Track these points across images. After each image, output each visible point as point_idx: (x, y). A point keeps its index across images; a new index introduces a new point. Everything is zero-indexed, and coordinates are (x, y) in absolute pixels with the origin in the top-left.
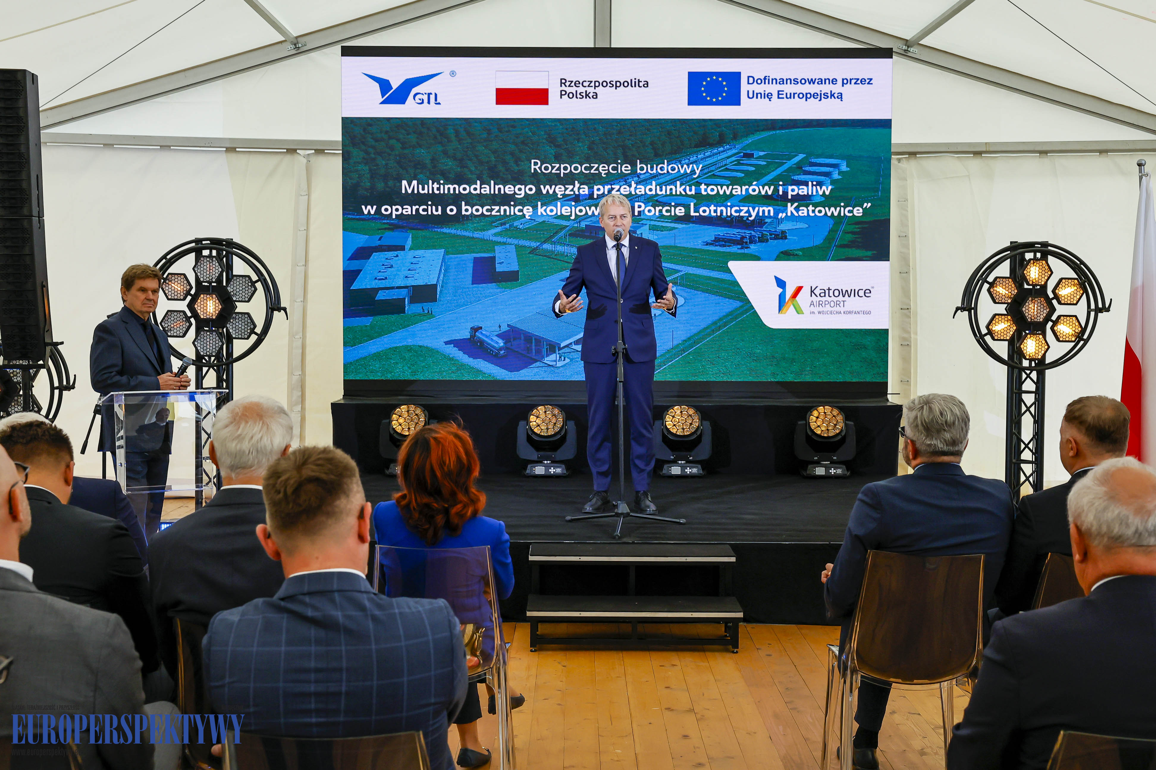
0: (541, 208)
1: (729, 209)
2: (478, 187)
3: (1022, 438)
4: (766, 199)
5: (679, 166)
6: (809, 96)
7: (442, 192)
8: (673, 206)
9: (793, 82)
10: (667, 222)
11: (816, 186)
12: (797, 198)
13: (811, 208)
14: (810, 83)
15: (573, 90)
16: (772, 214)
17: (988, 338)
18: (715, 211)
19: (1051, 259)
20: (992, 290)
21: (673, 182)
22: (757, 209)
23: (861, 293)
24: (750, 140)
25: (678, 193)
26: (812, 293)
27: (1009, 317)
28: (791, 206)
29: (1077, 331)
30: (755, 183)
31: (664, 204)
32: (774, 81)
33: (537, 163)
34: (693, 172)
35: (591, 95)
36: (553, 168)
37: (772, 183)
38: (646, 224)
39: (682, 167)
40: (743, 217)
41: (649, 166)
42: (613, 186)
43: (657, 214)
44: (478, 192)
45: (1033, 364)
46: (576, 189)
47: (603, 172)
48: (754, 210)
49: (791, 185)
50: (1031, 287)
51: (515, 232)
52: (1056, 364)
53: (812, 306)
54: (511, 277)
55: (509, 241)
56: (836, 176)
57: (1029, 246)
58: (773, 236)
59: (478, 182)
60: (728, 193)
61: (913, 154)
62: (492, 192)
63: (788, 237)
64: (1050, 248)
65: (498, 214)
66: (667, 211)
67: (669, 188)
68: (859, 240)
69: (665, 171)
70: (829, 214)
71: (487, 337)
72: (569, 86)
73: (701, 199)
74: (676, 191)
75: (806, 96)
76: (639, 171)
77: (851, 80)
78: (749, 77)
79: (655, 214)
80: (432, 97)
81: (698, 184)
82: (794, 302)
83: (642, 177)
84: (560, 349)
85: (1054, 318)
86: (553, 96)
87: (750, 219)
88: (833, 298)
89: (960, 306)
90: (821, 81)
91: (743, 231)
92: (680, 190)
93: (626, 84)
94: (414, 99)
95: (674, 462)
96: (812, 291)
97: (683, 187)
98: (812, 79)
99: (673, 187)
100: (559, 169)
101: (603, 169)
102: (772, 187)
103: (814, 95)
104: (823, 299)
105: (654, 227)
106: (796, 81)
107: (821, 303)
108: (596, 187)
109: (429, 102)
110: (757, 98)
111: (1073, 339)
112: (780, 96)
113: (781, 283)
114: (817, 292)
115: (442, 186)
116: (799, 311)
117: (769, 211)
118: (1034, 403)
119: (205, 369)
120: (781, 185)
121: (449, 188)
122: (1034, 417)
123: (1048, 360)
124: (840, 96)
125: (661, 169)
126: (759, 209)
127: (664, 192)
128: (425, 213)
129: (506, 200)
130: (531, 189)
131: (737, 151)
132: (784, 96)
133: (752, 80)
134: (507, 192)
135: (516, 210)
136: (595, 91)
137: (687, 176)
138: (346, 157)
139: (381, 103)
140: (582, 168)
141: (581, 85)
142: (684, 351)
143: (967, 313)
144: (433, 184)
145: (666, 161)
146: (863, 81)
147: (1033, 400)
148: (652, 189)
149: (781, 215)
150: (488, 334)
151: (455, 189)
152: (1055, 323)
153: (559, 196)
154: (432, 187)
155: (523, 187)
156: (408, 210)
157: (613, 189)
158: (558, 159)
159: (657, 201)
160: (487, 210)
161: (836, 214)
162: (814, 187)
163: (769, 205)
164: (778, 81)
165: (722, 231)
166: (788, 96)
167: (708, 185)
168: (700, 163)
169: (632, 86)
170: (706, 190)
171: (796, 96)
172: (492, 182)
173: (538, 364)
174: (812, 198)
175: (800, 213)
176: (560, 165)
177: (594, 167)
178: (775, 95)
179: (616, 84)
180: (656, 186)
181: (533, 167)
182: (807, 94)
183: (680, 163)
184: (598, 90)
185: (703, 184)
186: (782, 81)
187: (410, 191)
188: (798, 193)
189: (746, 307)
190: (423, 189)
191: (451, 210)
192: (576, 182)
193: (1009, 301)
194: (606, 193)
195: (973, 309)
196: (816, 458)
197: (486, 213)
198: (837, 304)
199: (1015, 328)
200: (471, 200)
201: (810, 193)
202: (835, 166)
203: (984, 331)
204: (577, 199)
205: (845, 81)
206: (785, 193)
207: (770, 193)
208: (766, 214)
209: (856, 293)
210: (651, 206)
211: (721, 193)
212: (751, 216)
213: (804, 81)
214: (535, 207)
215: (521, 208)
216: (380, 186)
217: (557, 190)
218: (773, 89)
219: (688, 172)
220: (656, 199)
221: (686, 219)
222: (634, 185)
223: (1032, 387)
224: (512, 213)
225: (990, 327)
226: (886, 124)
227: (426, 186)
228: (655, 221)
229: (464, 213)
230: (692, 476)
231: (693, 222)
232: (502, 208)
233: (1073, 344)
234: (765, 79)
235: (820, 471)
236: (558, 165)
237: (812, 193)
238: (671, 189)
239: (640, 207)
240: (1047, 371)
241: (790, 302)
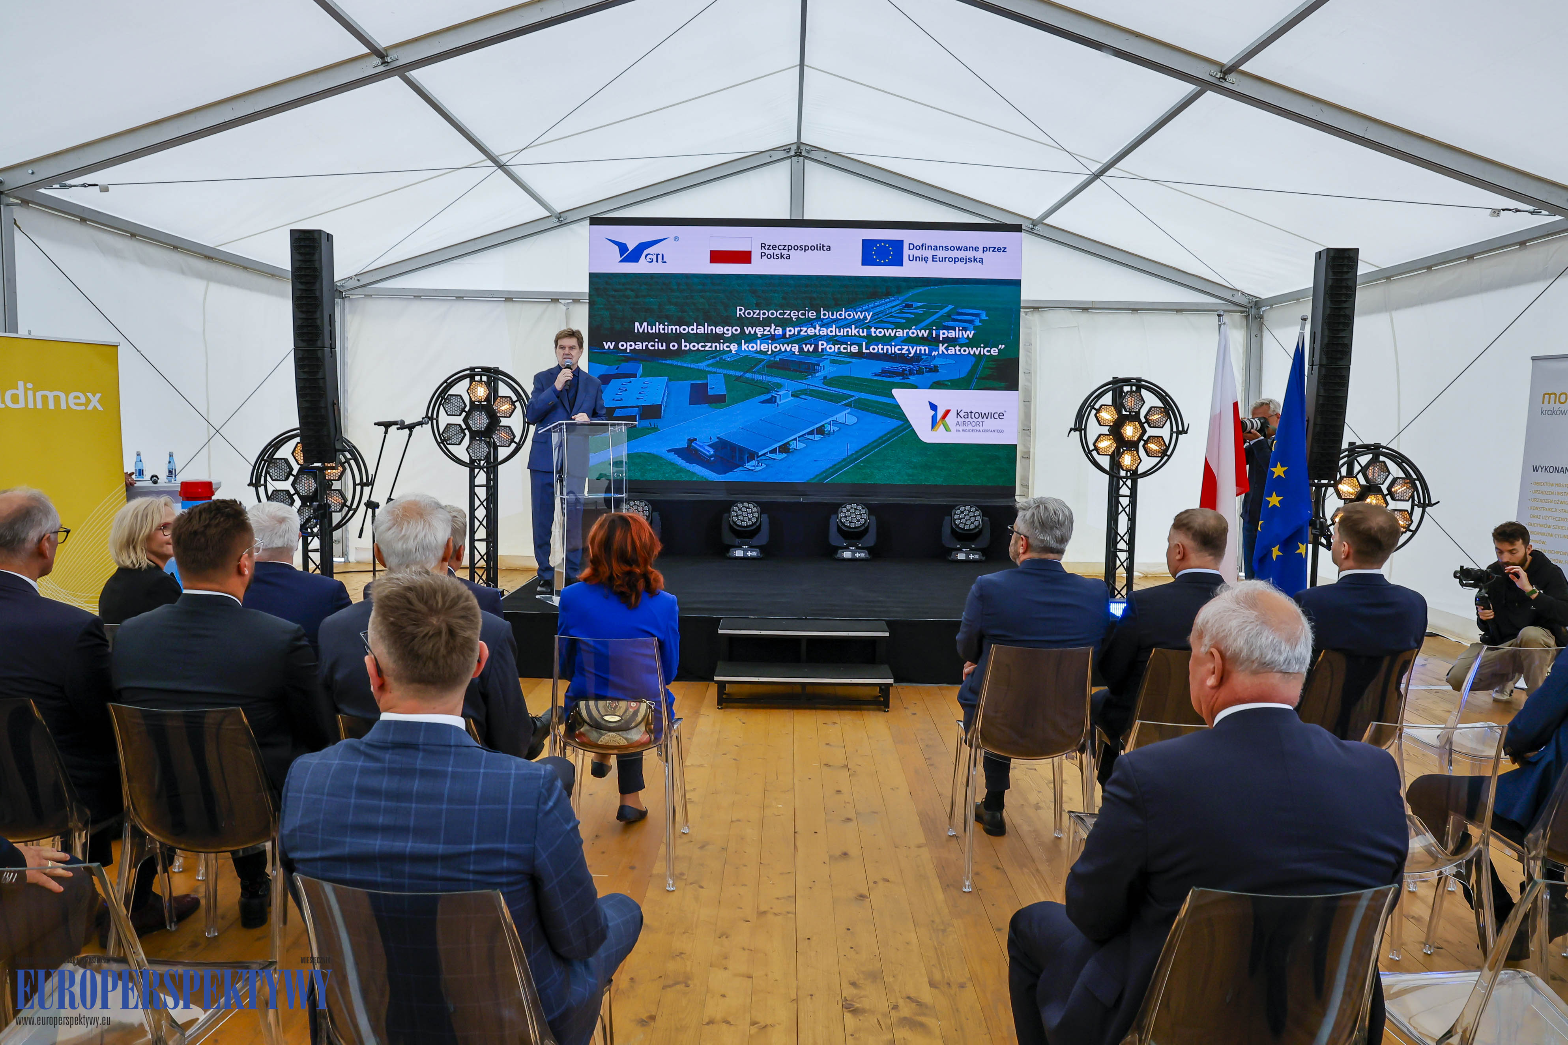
0: (745, 344)
1: (893, 347)
2: (695, 328)
3: (1119, 532)
4: (922, 341)
5: (854, 313)
6: (957, 260)
7: (666, 332)
8: (849, 345)
9: (944, 248)
10: (844, 357)
11: (962, 330)
12: (947, 340)
13: (958, 348)
14: (957, 250)
15: (771, 252)
16: (927, 352)
17: (1094, 453)
18: (882, 349)
19: (1143, 392)
20: (1098, 415)
21: (849, 326)
22: (915, 348)
23: (996, 416)
24: (910, 293)
25: (853, 334)
27: (1111, 437)
28: (943, 346)
29: (1162, 448)
30: (914, 328)
31: (842, 343)
32: (930, 247)
33: (742, 309)
34: (865, 318)
35: (785, 256)
36: (754, 313)
37: (928, 327)
39: (857, 314)
40: (904, 354)
41: (830, 312)
42: (802, 328)
43: (836, 351)
44: (695, 331)
45: (1129, 474)
46: (772, 330)
47: (794, 317)
48: (913, 349)
49: (942, 330)
50: (1128, 413)
51: (723, 364)
52: (1145, 474)
54: (720, 400)
55: (719, 371)
56: (977, 323)
57: (1127, 381)
58: (928, 370)
59: (695, 324)
60: (893, 335)
61: (1036, 309)
62: (706, 332)
63: (940, 370)
64: (1143, 383)
65: (711, 349)
66: (844, 348)
67: (846, 330)
68: (995, 374)
69: (843, 317)
70: (972, 353)
71: (700, 446)
72: (768, 249)
73: (871, 340)
75: (955, 260)
76: (822, 317)
77: (990, 248)
78: (910, 244)
80: (660, 257)
81: (869, 328)
82: (944, 423)
83: (824, 321)
84: (758, 457)
85: (1145, 438)
86: (755, 257)
87: (909, 355)
88: (974, 420)
89: (1073, 427)
90: (966, 249)
91: (904, 365)
92: (855, 332)
93: (813, 248)
94: (646, 258)
95: (846, 548)
96: (958, 414)
97: (857, 330)
98: (959, 247)
99: (849, 330)
100: (759, 314)
101: (794, 315)
102: (927, 331)
103: (961, 260)
104: (967, 420)
106: (947, 248)
108: (788, 329)
109: (657, 261)
110: (916, 260)
111: (1160, 455)
112: (934, 260)
113: (933, 407)
114: (962, 414)
115: (666, 327)
116: (947, 429)
117: (925, 350)
118: (1129, 505)
119: (476, 471)
120: (935, 330)
121: (672, 329)
122: (1128, 516)
123: (1140, 471)
124: (981, 261)
125: (840, 315)
126: (917, 349)
127: (842, 334)
128: (653, 348)
129: (717, 338)
130: (736, 330)
131: (899, 302)
132: (938, 260)
133: (912, 246)
134: (718, 332)
135: (724, 347)
136: (788, 253)
137: (860, 322)
138: (591, 304)
139: (620, 262)
140: (777, 314)
141: (777, 248)
142: (856, 460)
143: (1078, 432)
144: (659, 325)
145: (844, 309)
146: (999, 249)
147: (1128, 503)
148: (833, 331)
149: (935, 353)
150: (701, 444)
151: (676, 329)
152: (1146, 442)
153: (759, 336)
154: (659, 328)
155: (730, 328)
156: (639, 346)
157: (801, 330)
158: (759, 306)
159: (836, 340)
160: (702, 346)
161: (977, 353)
162: (960, 332)
163: (925, 345)
164: (933, 248)
165: (887, 365)
166: (941, 260)
167: (877, 329)
168: (871, 311)
169: (817, 250)
170: (875, 332)
171: (947, 259)
172: (706, 324)
173: (741, 468)
174: (959, 340)
175: (949, 351)
176: (760, 312)
177: (786, 313)
178: (930, 259)
179: (805, 248)
180: (836, 329)
181: (738, 312)
182: (955, 258)
183: (855, 311)
184: (790, 252)
185: (873, 328)
186: (936, 248)
187: (641, 331)
188: (948, 336)
189: (905, 426)
190: (652, 329)
191: (674, 346)
192: (773, 325)
193: (1112, 424)
194: (796, 333)
195: (1083, 429)
196: (958, 546)
197: (700, 348)
198: (977, 424)
199: (1115, 445)
200: (689, 338)
201: (956, 337)
202: (977, 315)
203: (1092, 447)
204: (773, 338)
205: (985, 249)
206: (938, 335)
207: (925, 335)
208: (923, 352)
209: (992, 416)
210: (832, 344)
211: (887, 335)
212: (910, 353)
213: (953, 248)
214: (740, 345)
215: (728, 344)
216: (618, 327)
217: (757, 332)
218: (929, 254)
219: (861, 317)
220: (835, 338)
221: (860, 355)
222: (818, 328)
223: (1128, 492)
224: (722, 349)
225: (1096, 444)
226: (1017, 283)
227: (654, 327)
228: (835, 356)
229: (683, 348)
230: (860, 560)
231: (864, 358)
232: (714, 345)
233: (1159, 459)
234: (922, 246)
235: (961, 556)
236: (758, 311)
237: (959, 336)
239: (822, 345)
240: (1139, 480)
241: (940, 422)
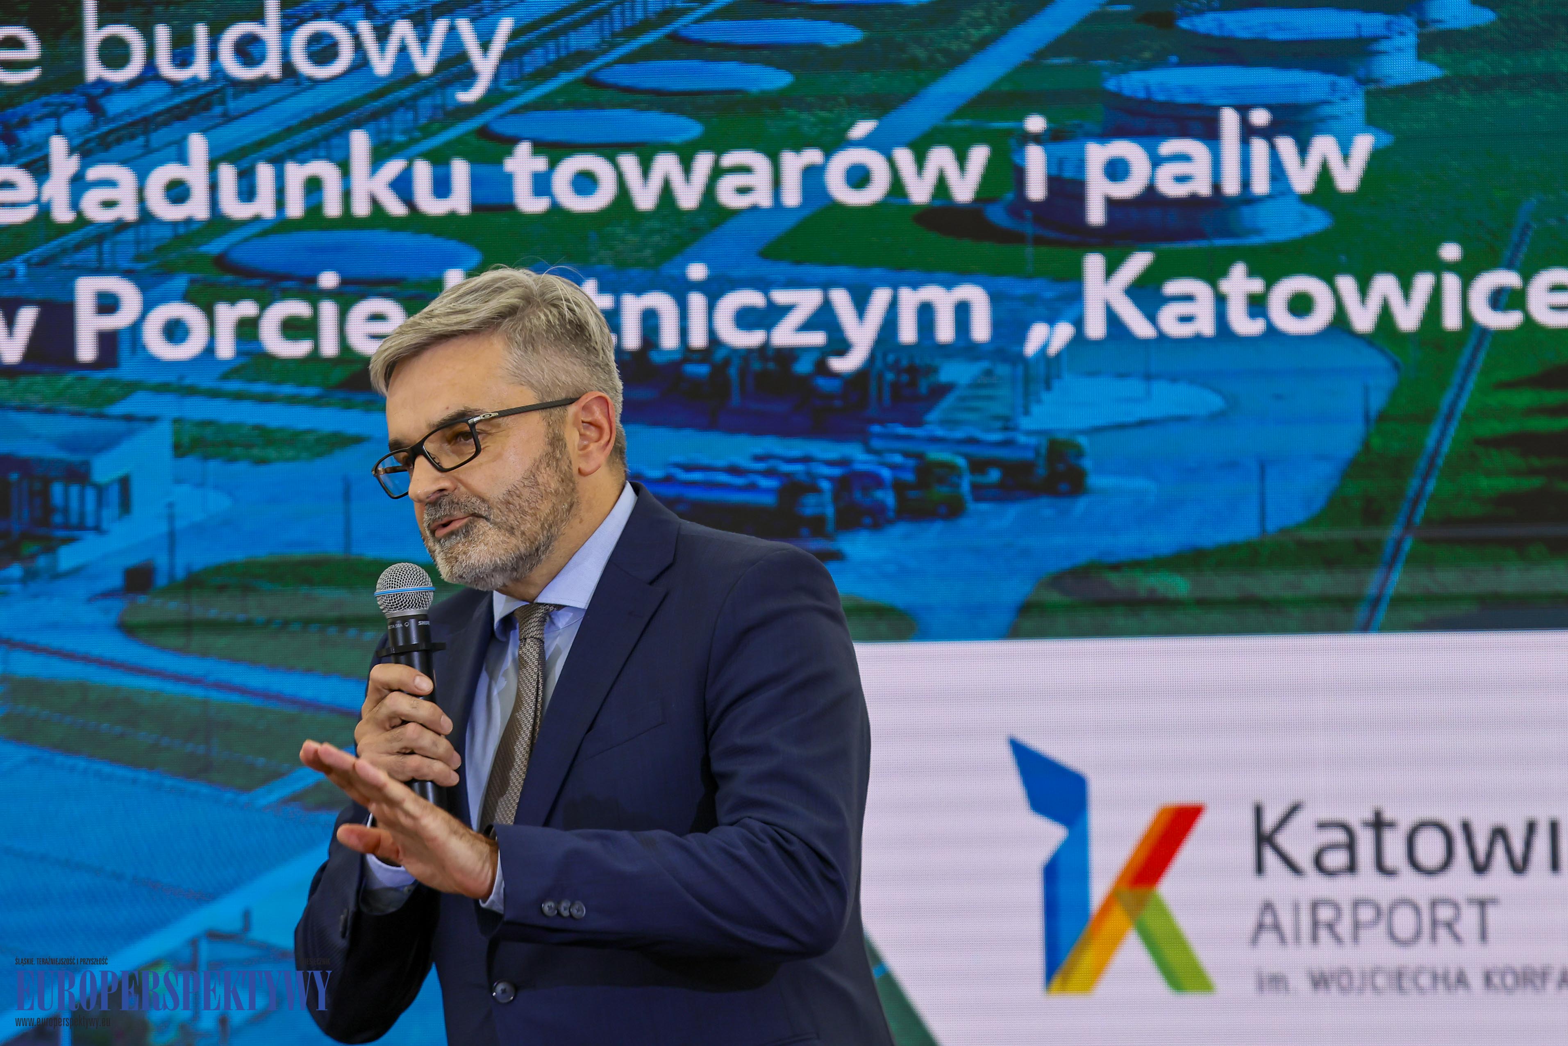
1: (697, 301)
4: (943, 236)
5: (364, 26)
8: (329, 294)
10: (292, 400)
11: (1268, 133)
12: (1145, 220)
13: (1239, 283)
16: (981, 331)
21: (327, 137)
22: (881, 297)
26: (1269, 856)
28: (1110, 271)
30: (862, 128)
31: (267, 285)
34: (456, 66)
37: (981, 122)
38: (151, 420)
39: (381, 34)
40: (789, 355)
41: (163, 32)
43: (226, 349)
48: (861, 304)
49: (1106, 135)
53: (1268, 938)
56: (1401, 63)
58: (994, 475)
60: (688, 197)
63: (1094, 481)
66: (290, 327)
67: (296, 173)
69: (271, 67)
70: (1363, 319)
73: (513, 245)
74: (347, 195)
76: (94, 69)
79: (210, 350)
81: (492, 145)
82: (1149, 916)
83: (115, 105)
87: (838, 364)
88: (1409, 883)
91: (797, 447)
92: (372, 185)
96: (1263, 839)
97: (394, 168)
99: (326, 171)
102: (979, 155)
104: (1343, 888)
105: (208, 432)
107: (1325, 914)
114: (1298, 839)
117: (962, 310)
120: (1037, 139)
125: (246, 48)
126: (893, 305)
127: (264, 204)
137: (418, 96)
148: (189, 183)
149: (1044, 336)
159: (221, 262)
161: (1407, 318)
162: (1259, 146)
163: (964, 274)
167: (553, 150)
168: (497, 9)
170: (541, 184)
174: (1245, 216)
175: (1168, 315)
180: (213, 166)
183: (369, 10)
185: (524, 149)
188: (1151, 189)
198: (1437, 921)
201: (1231, 187)
206: (1068, 189)
207: (964, 190)
208: (945, 332)
210: (187, 298)
211: (645, 198)
212: (842, 347)
219: (425, 64)
220: (215, 247)
222: (63, 163)
228: (214, 394)
237: (1246, 183)
238: (313, 185)
239: (106, 304)
241: (1118, 917)
